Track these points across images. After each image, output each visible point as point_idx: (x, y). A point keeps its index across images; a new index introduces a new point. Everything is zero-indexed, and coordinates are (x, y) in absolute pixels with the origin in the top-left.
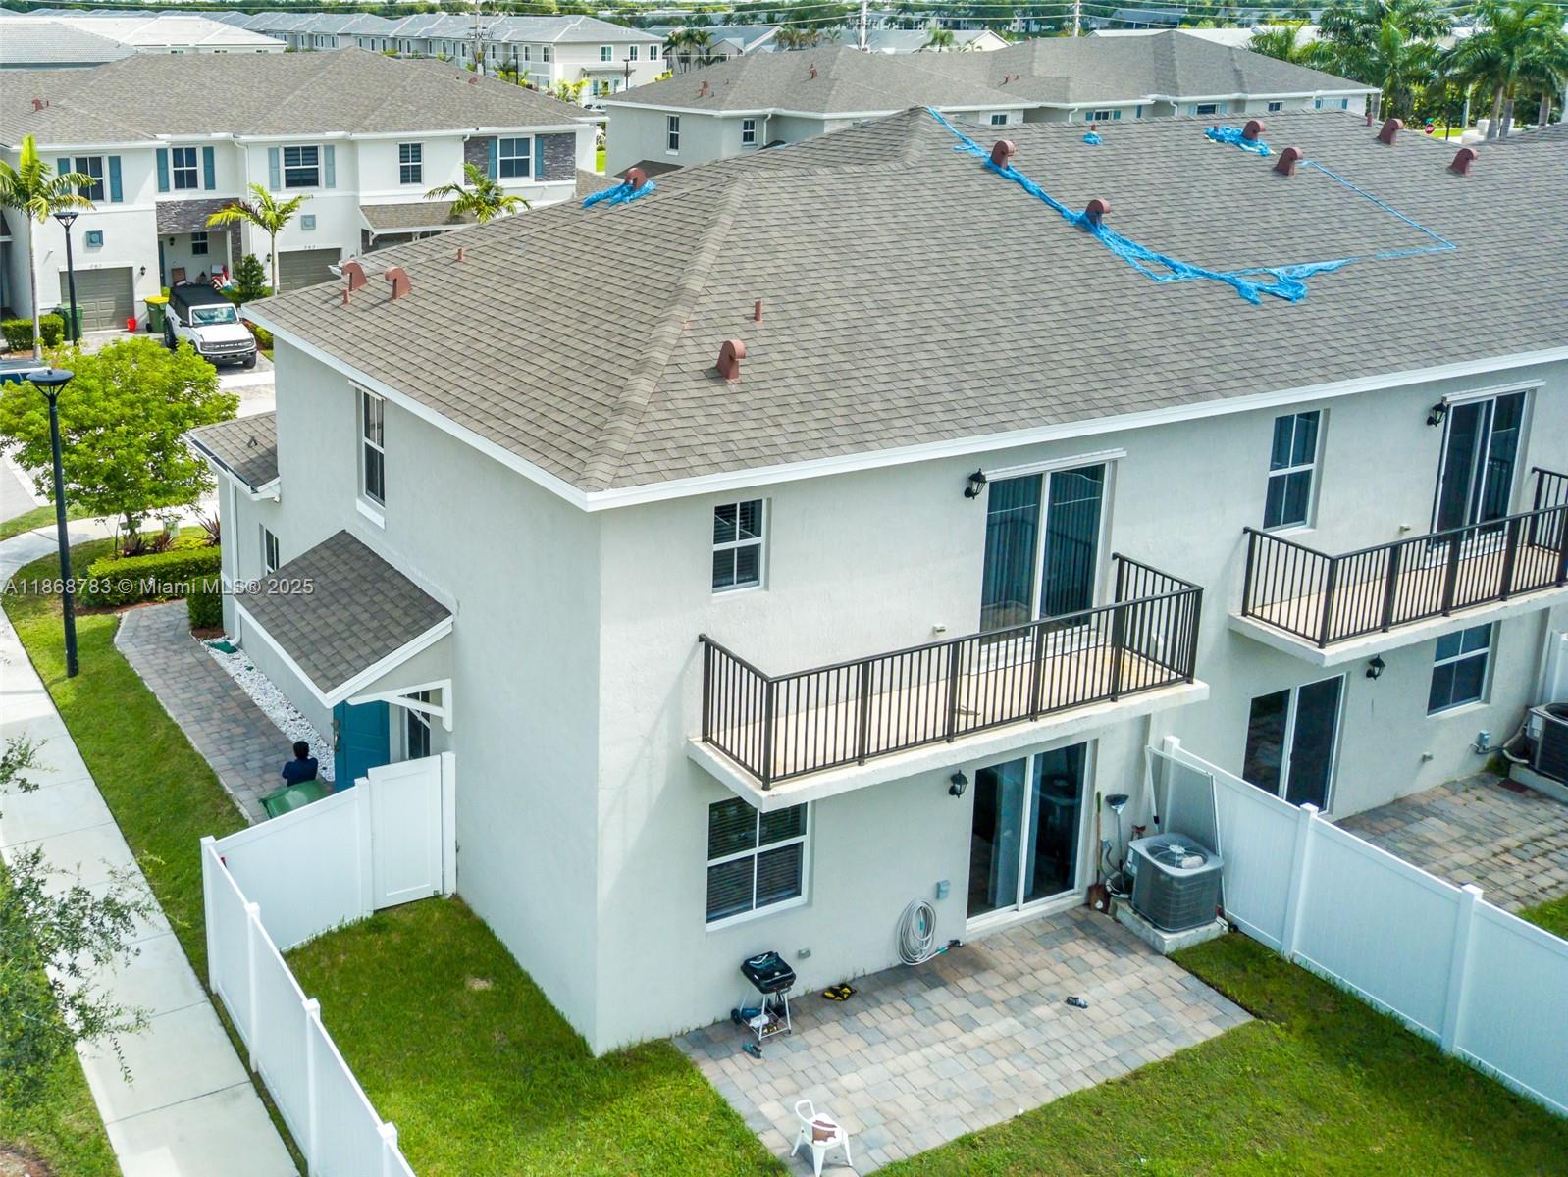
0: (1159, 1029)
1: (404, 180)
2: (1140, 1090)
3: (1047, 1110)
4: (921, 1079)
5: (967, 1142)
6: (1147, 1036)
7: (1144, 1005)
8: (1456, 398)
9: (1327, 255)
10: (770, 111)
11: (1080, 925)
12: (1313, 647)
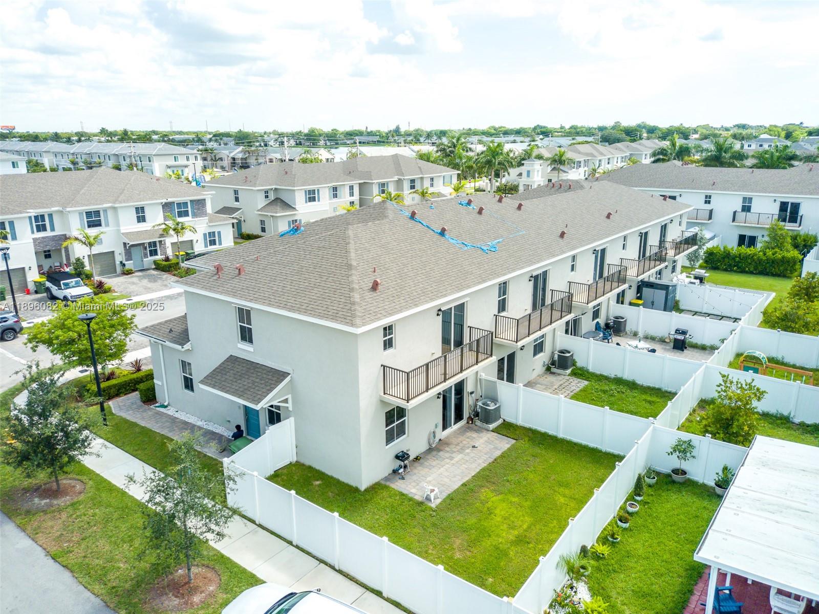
0: (496, 448)
1: (139, 221)
2: (498, 463)
3: (479, 473)
4: (446, 474)
5: (464, 485)
6: (494, 450)
7: (490, 444)
8: (535, 274)
9: (499, 238)
10: (274, 187)
11: (467, 428)
12: (515, 343)
